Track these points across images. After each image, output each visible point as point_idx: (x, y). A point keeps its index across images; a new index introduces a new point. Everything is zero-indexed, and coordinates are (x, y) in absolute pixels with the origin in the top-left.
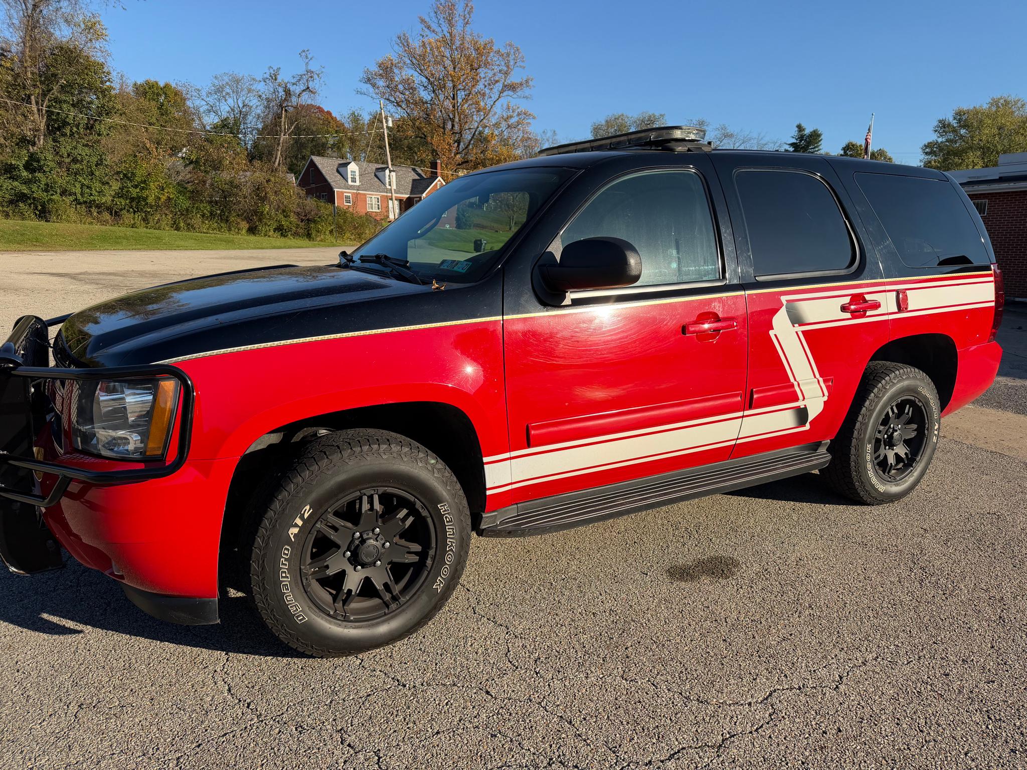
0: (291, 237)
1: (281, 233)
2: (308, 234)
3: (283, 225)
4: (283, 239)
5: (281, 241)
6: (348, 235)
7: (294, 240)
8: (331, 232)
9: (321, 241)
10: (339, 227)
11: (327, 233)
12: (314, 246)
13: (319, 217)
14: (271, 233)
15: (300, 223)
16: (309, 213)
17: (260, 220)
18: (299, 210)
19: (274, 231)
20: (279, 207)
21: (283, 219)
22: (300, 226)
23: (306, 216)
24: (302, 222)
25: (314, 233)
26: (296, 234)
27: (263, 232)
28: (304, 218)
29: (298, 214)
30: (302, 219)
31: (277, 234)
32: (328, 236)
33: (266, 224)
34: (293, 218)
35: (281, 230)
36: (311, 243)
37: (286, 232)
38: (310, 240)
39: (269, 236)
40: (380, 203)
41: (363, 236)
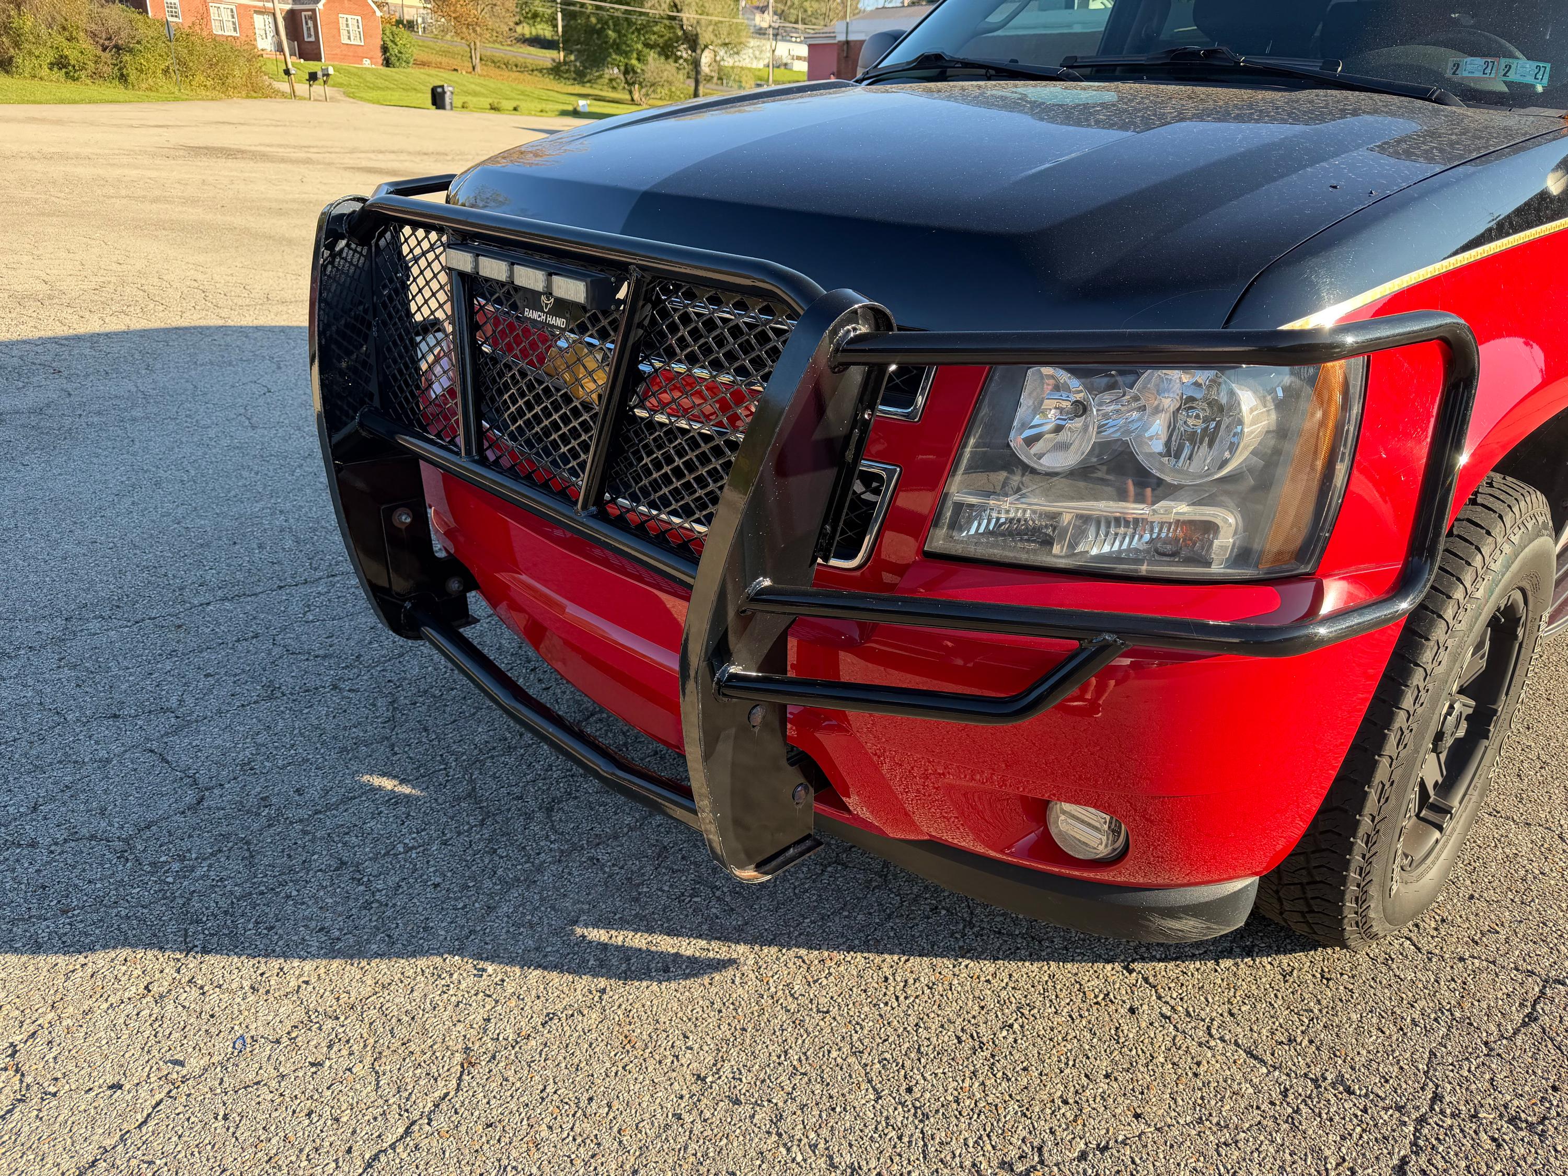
0: (88, 82)
1: (66, 73)
2: (122, 75)
3: (66, 57)
4: (71, 85)
5: (69, 89)
6: (200, 78)
7: (93, 87)
8: (166, 71)
9: (150, 89)
10: (181, 63)
11: (159, 72)
12: (140, 100)
13: (139, 42)
14: (45, 71)
15: (102, 54)
16: (118, 33)
17: (17, 45)
18: (93, 25)
19: (51, 69)
20: (53, 18)
21: (65, 43)
22: (104, 60)
23: (110, 39)
24: (104, 50)
25: (133, 76)
26: (96, 75)
27: (28, 70)
28: (107, 43)
29: (94, 35)
30: (102, 45)
31: (59, 74)
32: (161, 80)
33: (30, 53)
34: (85, 43)
35: (65, 67)
36: (130, 93)
37: (76, 71)
38: (126, 88)
39: (41, 79)
40: (236, 20)
41: (230, 81)
